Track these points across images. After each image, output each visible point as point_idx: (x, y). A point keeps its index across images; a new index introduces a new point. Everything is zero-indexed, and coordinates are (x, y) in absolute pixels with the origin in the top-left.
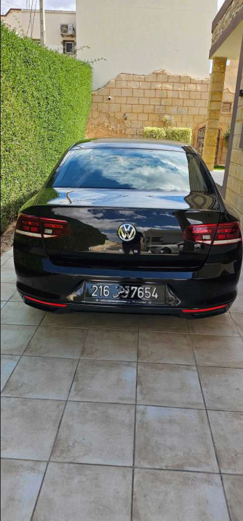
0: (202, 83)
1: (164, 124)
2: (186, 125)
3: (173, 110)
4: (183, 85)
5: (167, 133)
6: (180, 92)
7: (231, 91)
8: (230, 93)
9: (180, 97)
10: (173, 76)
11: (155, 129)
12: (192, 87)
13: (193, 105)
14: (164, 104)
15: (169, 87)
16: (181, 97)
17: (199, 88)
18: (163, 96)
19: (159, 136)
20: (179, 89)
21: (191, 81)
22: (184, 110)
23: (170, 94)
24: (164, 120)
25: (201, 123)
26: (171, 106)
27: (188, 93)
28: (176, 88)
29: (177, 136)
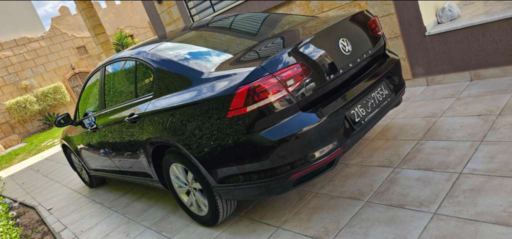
0: (43, 39)
1: (26, 90)
2: (52, 81)
3: (28, 73)
4: (23, 46)
5: (36, 97)
6: (24, 54)
7: (77, 36)
8: (77, 38)
9: (27, 58)
10: (6, 42)
11: (19, 98)
12: (35, 45)
13: (46, 61)
14: (13, 72)
15: (9, 53)
16: (29, 58)
17: (43, 43)
18: (7, 64)
19: (30, 103)
20: (21, 52)
21: (30, 41)
22: (41, 69)
23: (14, 60)
24: (24, 86)
25: (67, 73)
26: (23, 70)
27: (33, 52)
28: (17, 52)
29: (49, 95)
